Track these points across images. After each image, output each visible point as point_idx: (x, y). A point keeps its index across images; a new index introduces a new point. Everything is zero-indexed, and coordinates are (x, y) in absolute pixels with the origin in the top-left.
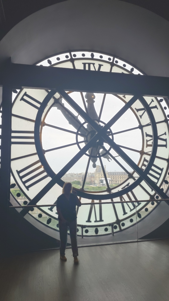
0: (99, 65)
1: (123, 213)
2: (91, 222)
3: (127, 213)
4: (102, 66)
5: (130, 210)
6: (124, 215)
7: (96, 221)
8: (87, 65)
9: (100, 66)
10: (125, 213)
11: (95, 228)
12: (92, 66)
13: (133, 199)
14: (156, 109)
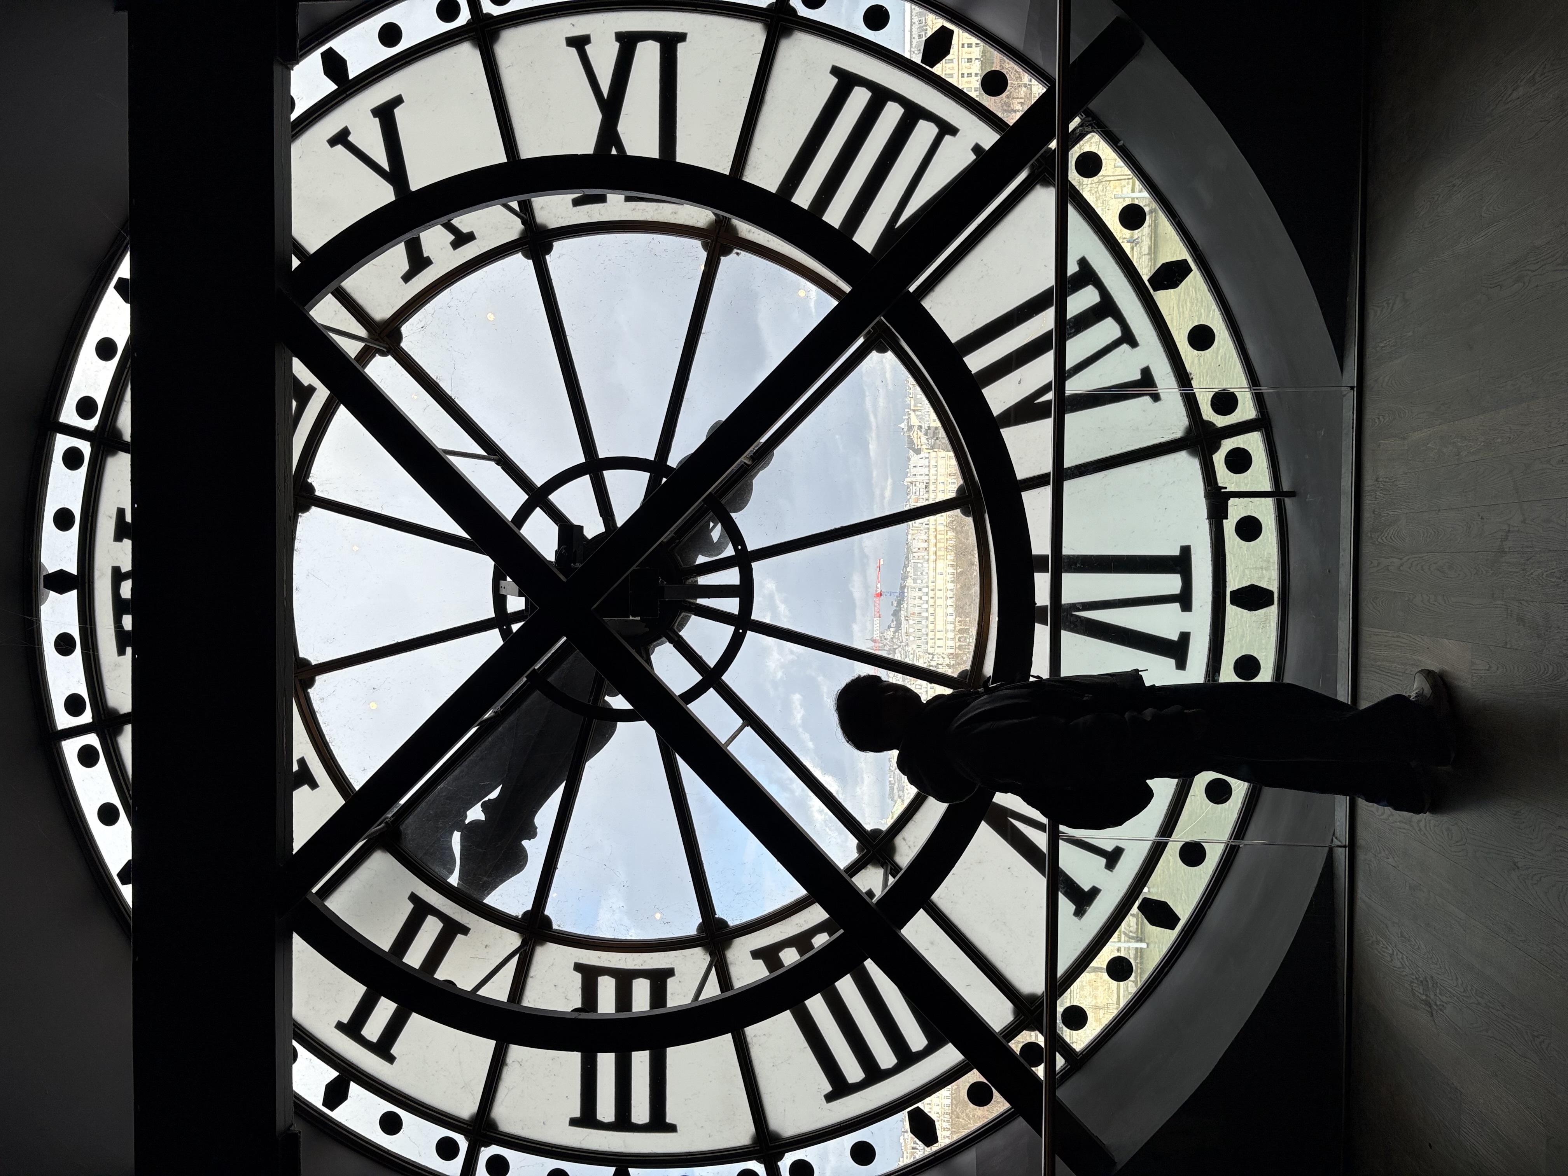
2: (1185, 637)
3: (1146, 373)
5: (1125, 347)
6: (1156, 397)
7: (1184, 600)
9: (124, 530)
10: (1145, 386)
11: (1232, 611)
13: (1045, 322)
14: (398, 112)
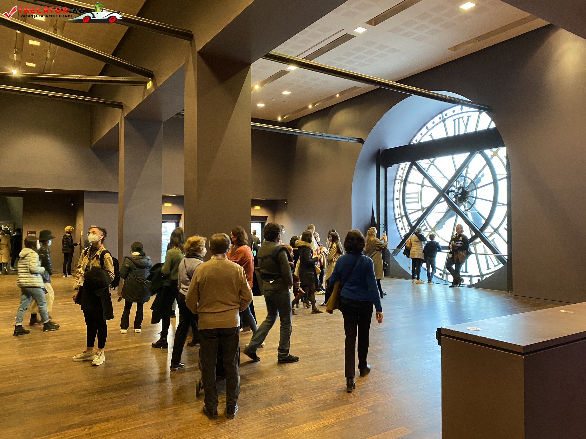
1: (487, 268)
3: (490, 269)
5: (494, 266)
6: (487, 270)
8: (457, 121)
10: (489, 268)
12: (461, 119)
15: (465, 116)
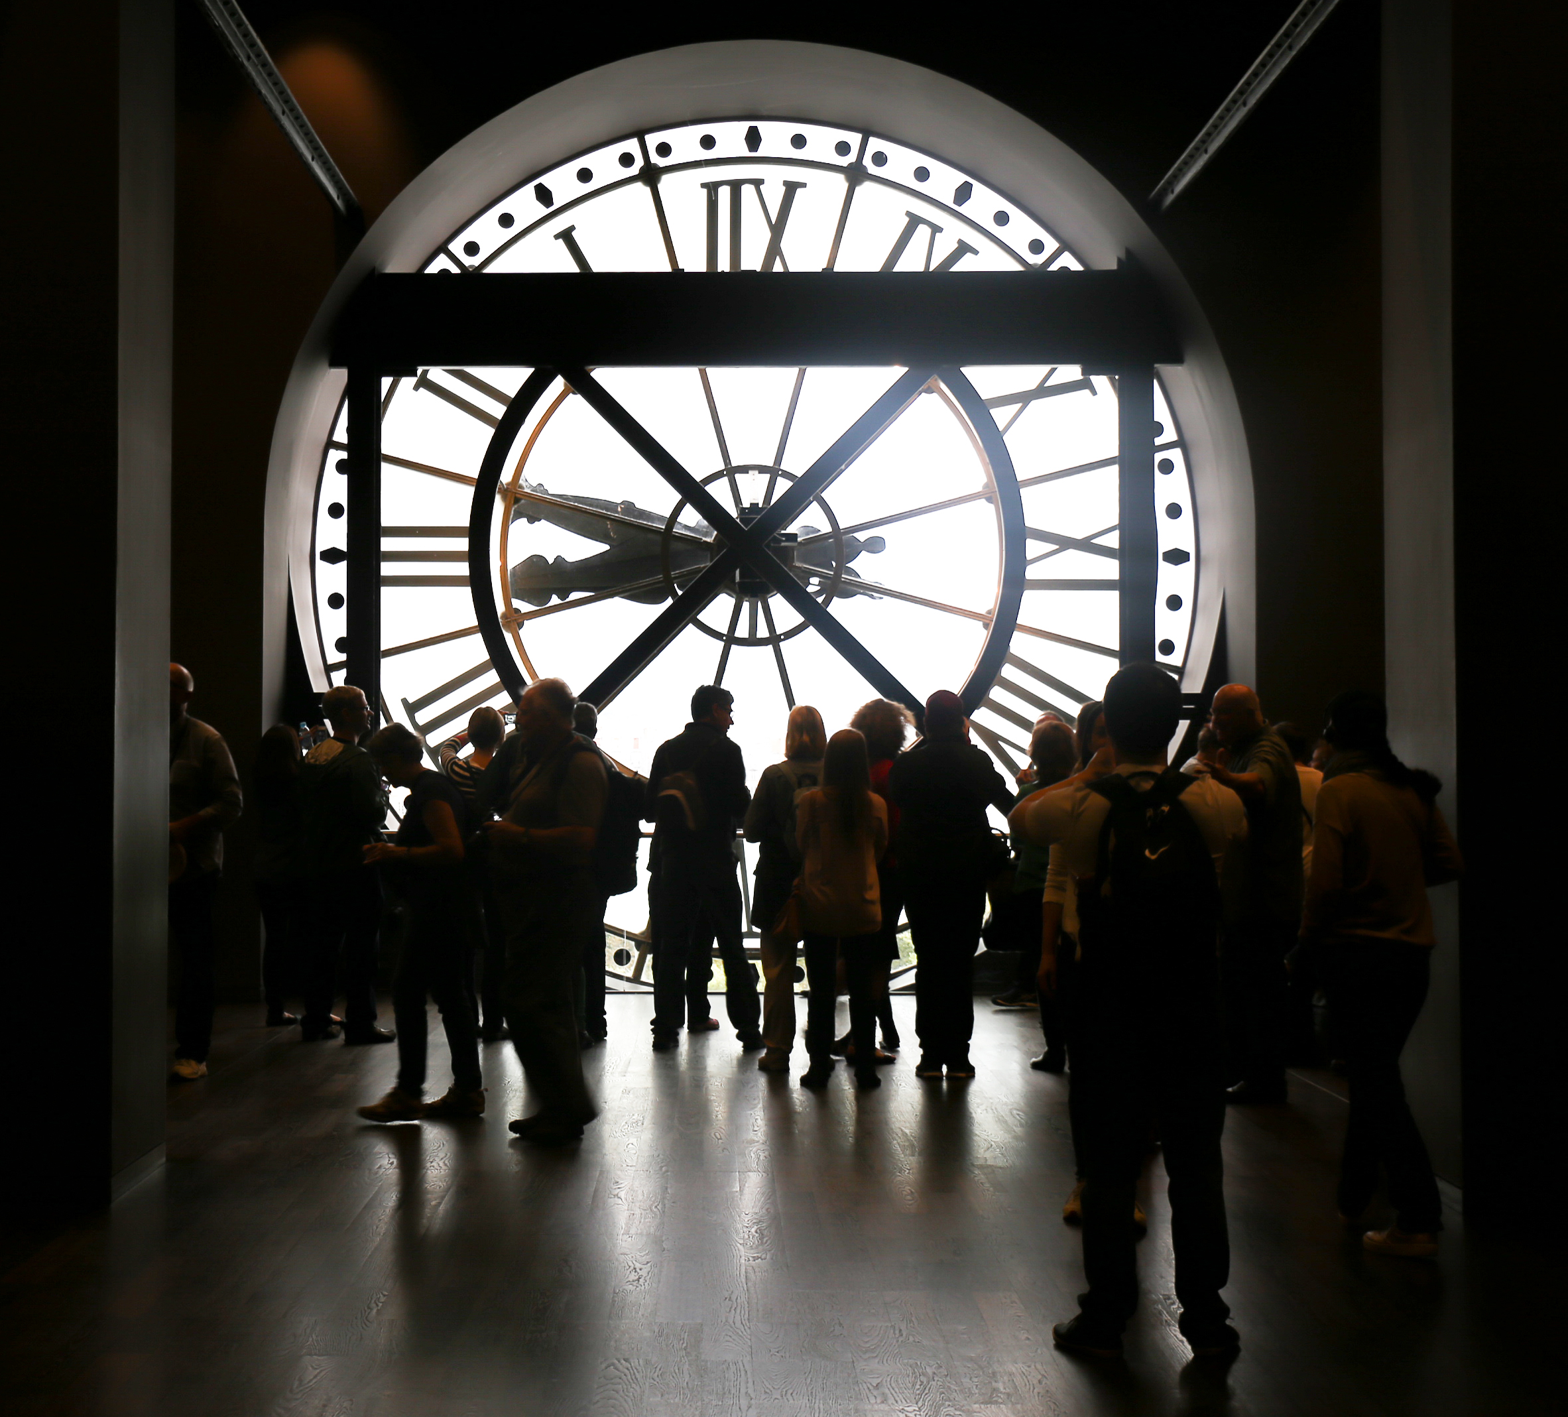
0: (786, 183)
4: (799, 191)
8: (724, 193)
9: (791, 188)
12: (748, 191)
14: (1087, 392)
15: (774, 178)
